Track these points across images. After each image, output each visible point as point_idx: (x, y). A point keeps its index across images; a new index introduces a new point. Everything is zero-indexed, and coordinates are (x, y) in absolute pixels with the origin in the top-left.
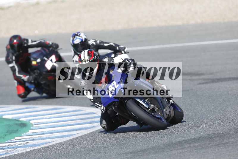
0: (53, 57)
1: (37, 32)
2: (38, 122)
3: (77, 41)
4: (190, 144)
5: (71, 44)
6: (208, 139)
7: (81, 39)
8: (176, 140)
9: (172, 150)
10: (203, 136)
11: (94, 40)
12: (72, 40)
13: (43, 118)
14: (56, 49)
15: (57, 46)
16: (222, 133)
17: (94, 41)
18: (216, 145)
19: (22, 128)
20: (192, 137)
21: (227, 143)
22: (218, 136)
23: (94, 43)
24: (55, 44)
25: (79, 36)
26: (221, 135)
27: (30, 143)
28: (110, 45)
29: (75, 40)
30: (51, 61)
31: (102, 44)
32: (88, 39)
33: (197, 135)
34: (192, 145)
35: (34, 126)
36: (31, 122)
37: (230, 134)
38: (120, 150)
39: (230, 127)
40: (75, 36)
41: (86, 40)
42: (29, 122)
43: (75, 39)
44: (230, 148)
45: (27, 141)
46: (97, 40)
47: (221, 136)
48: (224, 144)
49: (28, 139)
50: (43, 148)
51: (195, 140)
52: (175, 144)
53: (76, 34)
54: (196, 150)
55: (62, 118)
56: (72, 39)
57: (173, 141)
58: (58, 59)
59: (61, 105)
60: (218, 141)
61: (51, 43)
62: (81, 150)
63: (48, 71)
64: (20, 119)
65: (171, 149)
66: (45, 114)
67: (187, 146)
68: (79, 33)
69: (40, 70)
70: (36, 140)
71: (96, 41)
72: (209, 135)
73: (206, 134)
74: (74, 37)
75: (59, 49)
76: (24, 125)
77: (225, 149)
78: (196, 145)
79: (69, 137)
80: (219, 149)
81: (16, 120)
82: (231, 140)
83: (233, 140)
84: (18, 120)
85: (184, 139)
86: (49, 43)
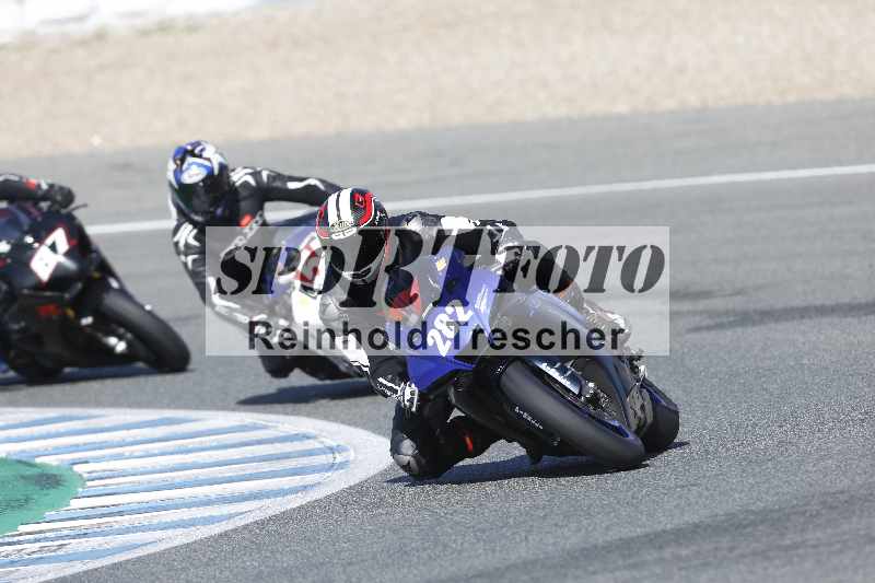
0: (59, 237)
1: (96, 141)
2: (105, 471)
3: (194, 174)
4: (661, 547)
5: (171, 185)
6: (726, 530)
7: (205, 166)
8: (611, 533)
9: (594, 573)
10: (709, 521)
11: (250, 171)
12: (175, 172)
13: (120, 457)
14: (66, 207)
15: (68, 197)
16: (779, 510)
17: (250, 174)
18: (754, 554)
19: (45, 492)
20: (666, 523)
21: (795, 546)
22: (762, 522)
23: (252, 181)
24: (61, 188)
25: (200, 156)
26: (776, 515)
27: (76, 545)
28: (309, 185)
29: (187, 169)
30: (53, 248)
31: (278, 184)
32: (231, 167)
33: (686, 519)
34: (667, 553)
35: (89, 484)
36: (77, 468)
37: (808, 514)
38: (405, 570)
39: (808, 486)
40: (183, 154)
41: (223, 168)
42: (71, 469)
43: (185, 166)
44: (808, 565)
45: (62, 538)
46: (259, 169)
47: (774, 520)
48: (787, 549)
49: (66, 532)
50: (120, 563)
51: (680, 535)
52: (608, 548)
53: (189, 148)
54: (683, 573)
55: (190, 455)
56: (172, 166)
57: (600, 538)
58: (75, 242)
59: (187, 407)
60: (764, 539)
61: (44, 186)
62: (261, 572)
63: (40, 286)
64: (38, 461)
65: (591, 569)
66: (129, 440)
67: (649, 557)
68: (198, 144)
69: (9, 283)
70: (95, 534)
71: (257, 175)
72: (730, 516)
73: (722, 513)
74: (183, 161)
75: (77, 208)
76: (50, 481)
77: (788, 568)
78: (684, 552)
79: (217, 524)
80: (766, 569)
81: (20, 462)
82: (813, 536)
83: (819, 534)
84: (31, 461)
85: (638, 530)
86: (39, 186)
